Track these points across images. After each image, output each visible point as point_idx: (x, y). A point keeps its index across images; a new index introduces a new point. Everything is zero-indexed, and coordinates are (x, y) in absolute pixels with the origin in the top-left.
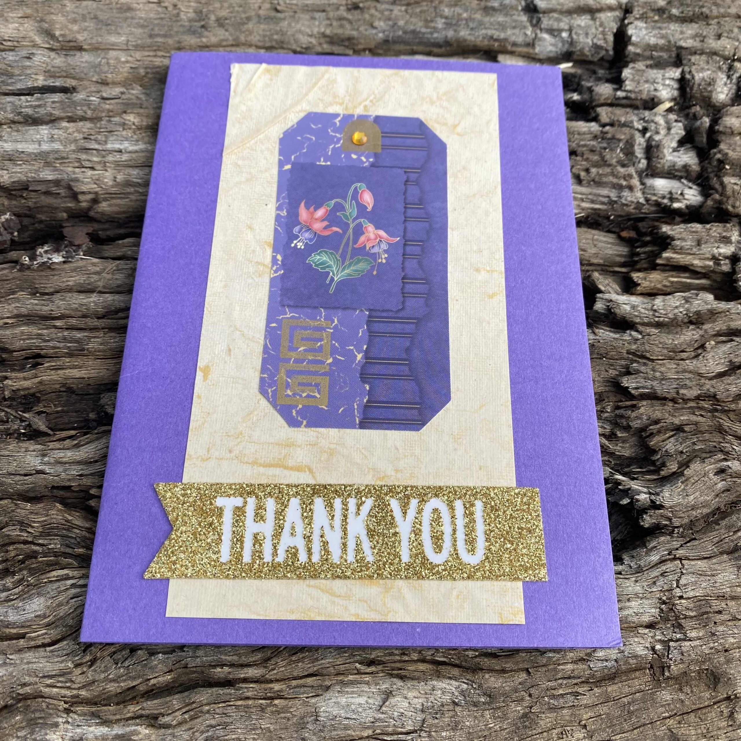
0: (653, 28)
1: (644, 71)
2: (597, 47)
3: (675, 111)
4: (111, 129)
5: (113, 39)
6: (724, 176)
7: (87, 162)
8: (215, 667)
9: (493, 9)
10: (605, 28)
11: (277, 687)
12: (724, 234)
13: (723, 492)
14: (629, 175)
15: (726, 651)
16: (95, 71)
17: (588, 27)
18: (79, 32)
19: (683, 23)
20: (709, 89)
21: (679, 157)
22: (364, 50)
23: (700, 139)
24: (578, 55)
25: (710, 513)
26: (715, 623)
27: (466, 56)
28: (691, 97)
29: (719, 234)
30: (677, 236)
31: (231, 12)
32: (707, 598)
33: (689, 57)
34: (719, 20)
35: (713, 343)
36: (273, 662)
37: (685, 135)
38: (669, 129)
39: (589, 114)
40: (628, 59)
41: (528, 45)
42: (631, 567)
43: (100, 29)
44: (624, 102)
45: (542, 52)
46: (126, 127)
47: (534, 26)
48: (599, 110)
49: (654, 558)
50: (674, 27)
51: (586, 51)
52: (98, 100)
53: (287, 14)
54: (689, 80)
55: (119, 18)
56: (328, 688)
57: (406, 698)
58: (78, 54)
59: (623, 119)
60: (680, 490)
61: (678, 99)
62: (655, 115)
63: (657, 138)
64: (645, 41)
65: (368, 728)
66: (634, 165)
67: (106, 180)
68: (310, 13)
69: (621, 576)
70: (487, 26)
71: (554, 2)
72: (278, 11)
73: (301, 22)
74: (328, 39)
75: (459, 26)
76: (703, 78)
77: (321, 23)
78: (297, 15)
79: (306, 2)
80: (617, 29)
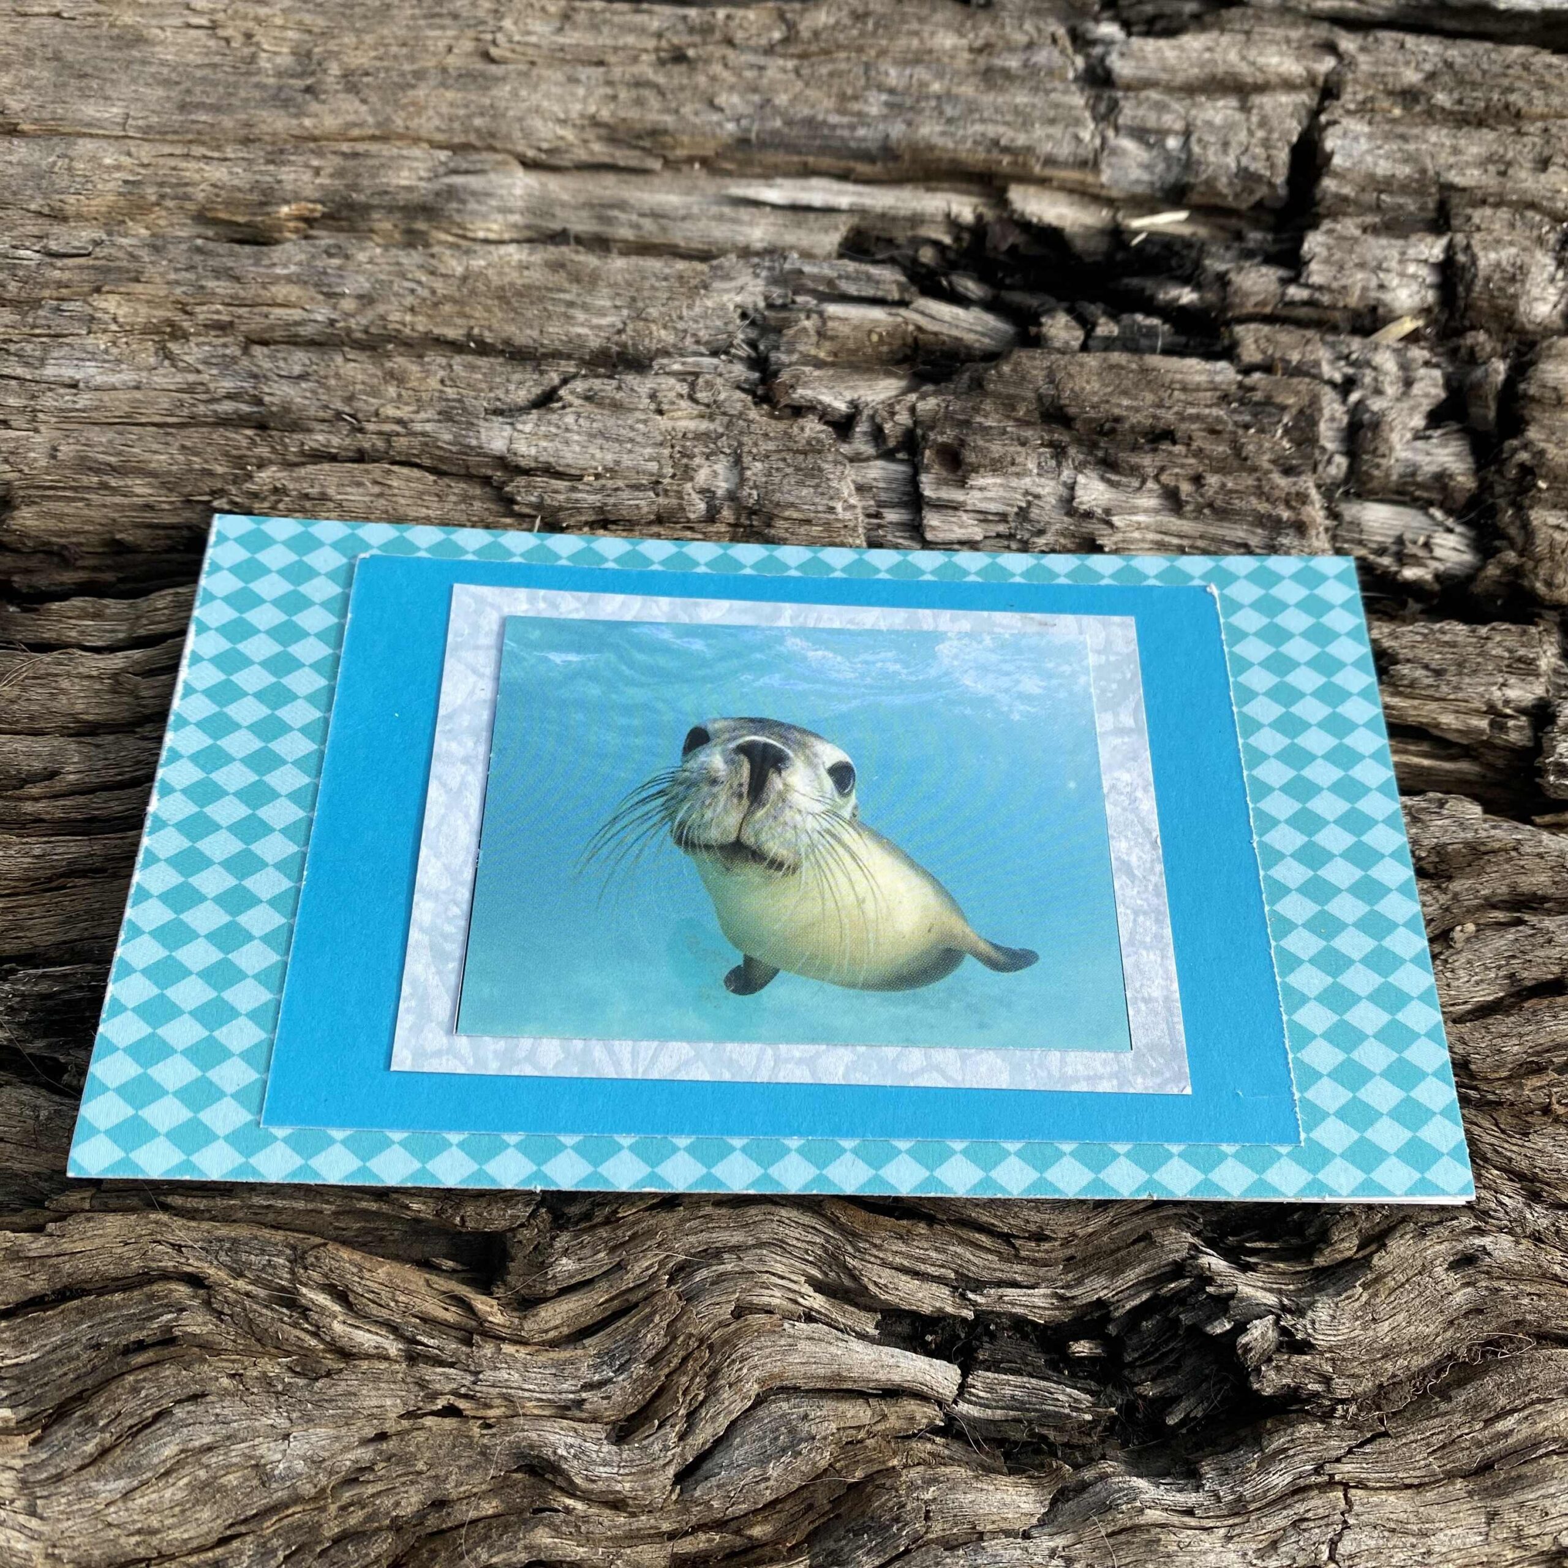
0: (1387, 137)
1: (1355, 240)
2: (1246, 176)
3: (1426, 339)
4: (58, 330)
5: (90, 110)
6: (1531, 507)
9: (1006, 74)
10: (1271, 131)
12: (1522, 652)
13: (1466, 1315)
14: (1298, 494)
16: (38, 187)
17: (1231, 126)
18: (12, 92)
19: (1460, 128)
20: (1512, 290)
21: (1428, 454)
22: (690, 160)
23: (1482, 411)
24: (1202, 194)
25: (1429, 1368)
27: (933, 185)
28: (1468, 307)
29: (1510, 651)
30: (1403, 653)
33: (1469, 211)
34: (1550, 123)
35: (1471, 927)
37: (1445, 401)
38: (1408, 383)
39: (1218, 337)
40: (1321, 210)
41: (1083, 164)
42: (1219, 1499)
43: (65, 85)
44: (1303, 312)
45: (1116, 182)
46: (94, 327)
47: (1097, 118)
48: (1239, 330)
49: (1279, 1479)
50: (1437, 136)
51: (1222, 184)
52: (37, 255)
53: (511, 67)
54: (1463, 267)
55: (113, 60)
59: (1295, 357)
60: (1357, 1305)
61: (1436, 310)
62: (1376, 348)
63: (1376, 404)
64: (1363, 167)
66: (1314, 470)
67: (33, 455)
68: (567, 68)
69: (1192, 1522)
70: (986, 115)
71: (1153, 64)
72: (492, 60)
73: (544, 87)
74: (603, 132)
75: (920, 111)
76: (1498, 264)
77: (590, 93)
78: (535, 72)
79: (560, 40)
80: (1300, 136)
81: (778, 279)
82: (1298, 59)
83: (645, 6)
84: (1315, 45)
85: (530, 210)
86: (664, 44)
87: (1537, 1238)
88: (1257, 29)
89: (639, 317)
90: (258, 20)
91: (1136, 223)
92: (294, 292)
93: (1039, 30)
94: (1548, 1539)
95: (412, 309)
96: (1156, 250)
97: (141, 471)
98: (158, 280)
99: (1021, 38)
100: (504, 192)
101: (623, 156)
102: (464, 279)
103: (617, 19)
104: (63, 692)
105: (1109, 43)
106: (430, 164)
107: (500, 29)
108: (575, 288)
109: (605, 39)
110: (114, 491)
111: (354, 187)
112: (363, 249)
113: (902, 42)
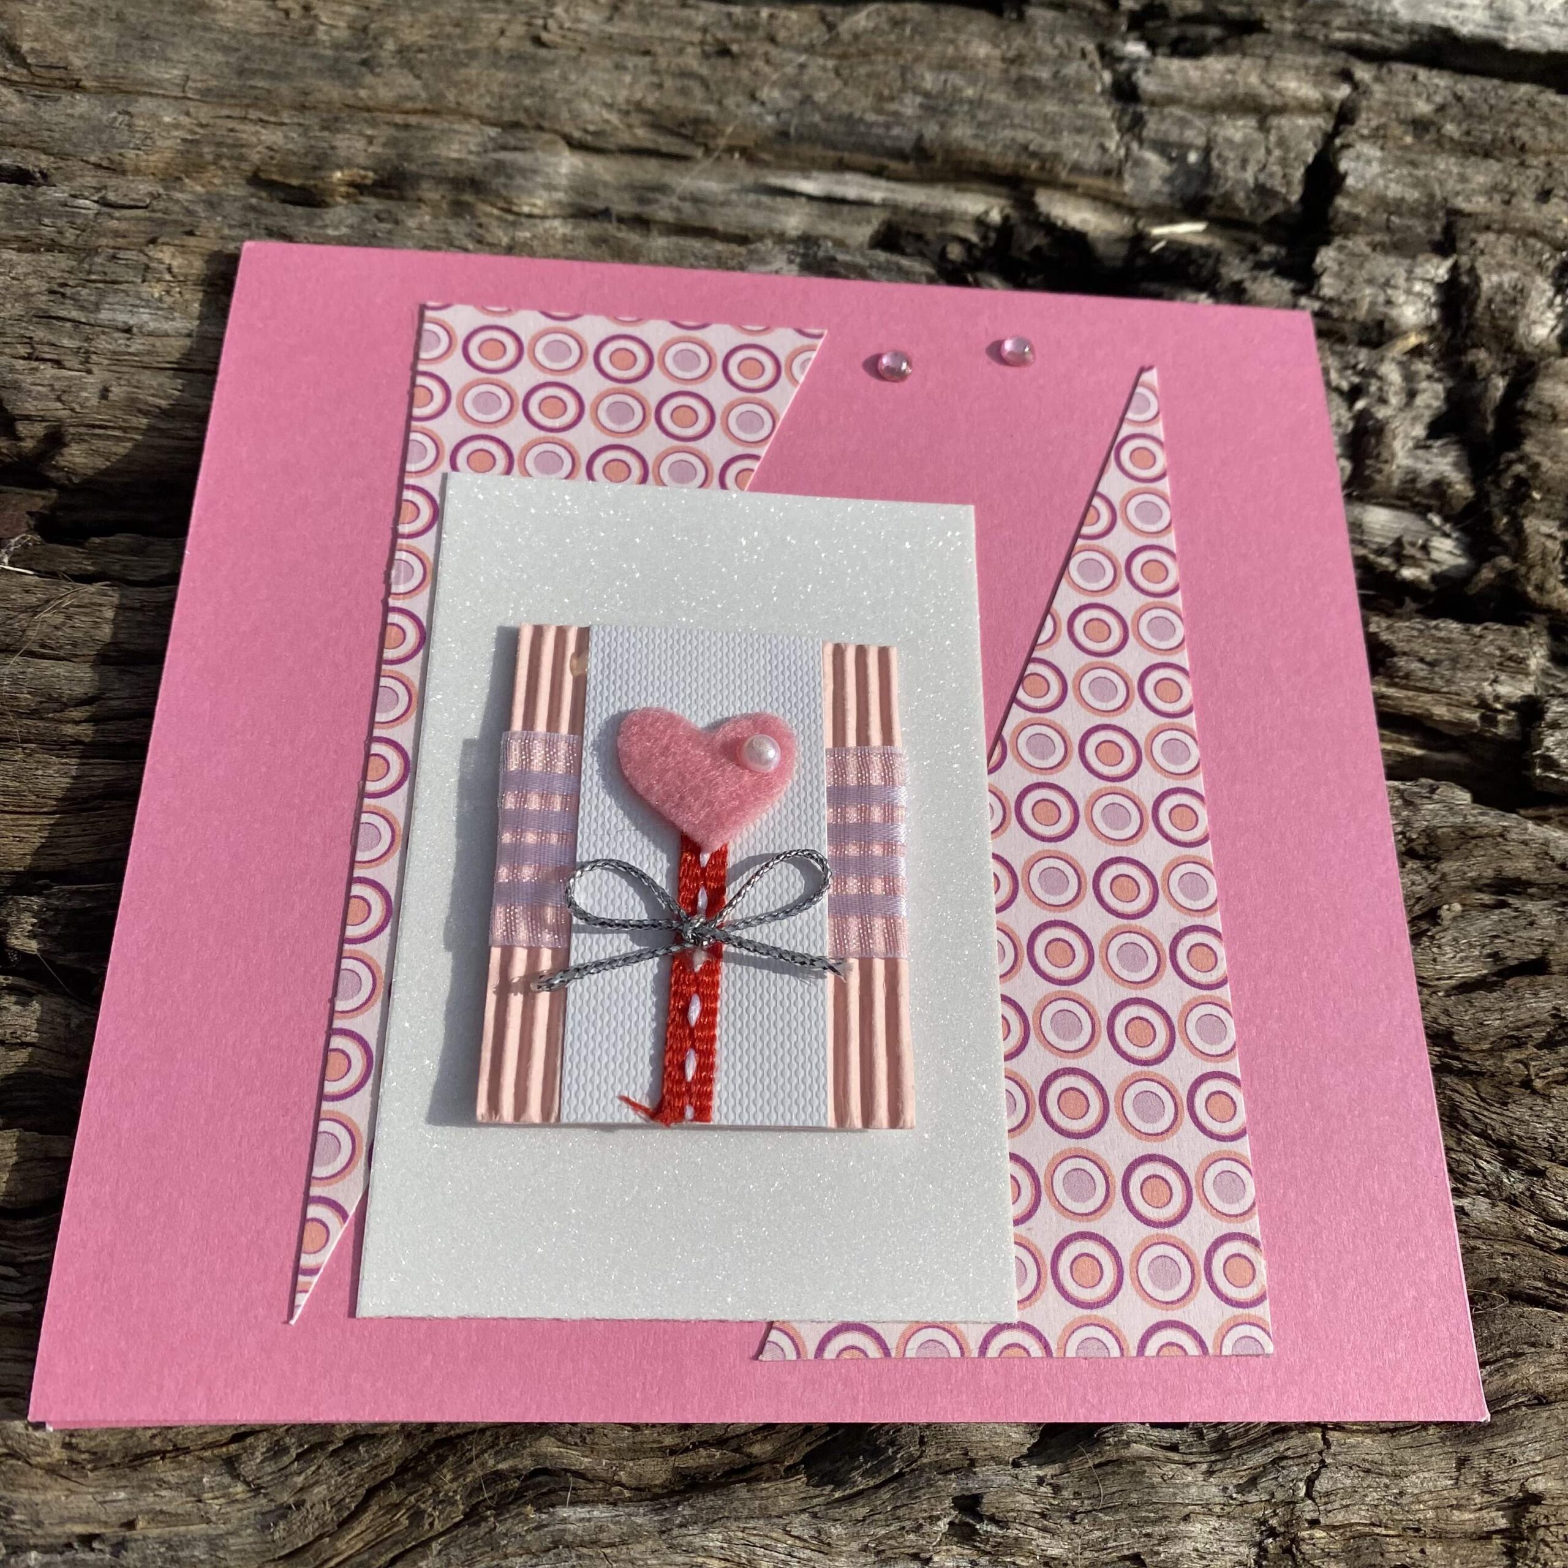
0: (1399, 162)
1: (1364, 258)
2: (1262, 191)
3: (1429, 354)
4: (113, 277)
5: (154, 71)
6: (1525, 516)
7: (46, 349)
9: (1037, 84)
10: (1288, 151)
12: (1513, 651)
16: (100, 142)
17: (1248, 144)
18: (76, 49)
19: (1467, 158)
20: (1512, 312)
21: (1428, 462)
22: (730, 150)
23: (1480, 425)
24: (1221, 207)
27: (964, 185)
28: (1471, 327)
29: (1502, 649)
30: (1401, 646)
31: (435, 37)
32: (1377, 1530)
33: (1473, 235)
34: (1552, 157)
35: (1457, 907)
37: (1446, 414)
38: (1412, 394)
40: (1333, 227)
41: (1107, 173)
42: (1202, 1438)
43: (127, 45)
45: (1138, 192)
46: (149, 276)
47: (1123, 130)
50: (1446, 164)
51: (1240, 198)
52: (96, 206)
53: (561, 52)
54: (1467, 288)
55: (174, 24)
58: (66, 98)
61: (1440, 327)
62: (1382, 359)
63: (1381, 413)
64: (1374, 190)
67: (85, 394)
68: (616, 57)
69: (1176, 1457)
70: (1017, 121)
71: (1177, 81)
72: (543, 45)
73: (592, 72)
74: (647, 118)
75: (954, 115)
76: (1500, 286)
77: (636, 80)
78: (584, 57)
79: (610, 29)
80: (1317, 158)
81: (813, 265)
82: (1316, 84)
84: (1332, 73)
85: (574, 189)
86: (709, 38)
87: (1512, 1202)
88: (1277, 55)
91: (1158, 231)
93: (1069, 45)
94: (1516, 1485)
96: (1174, 258)
98: (212, 234)
99: (1052, 51)
100: (550, 170)
101: (665, 143)
103: (664, 12)
105: (1135, 60)
106: (479, 139)
107: (552, 15)
109: (654, 29)
111: (406, 157)
112: (411, 216)
113: (938, 48)
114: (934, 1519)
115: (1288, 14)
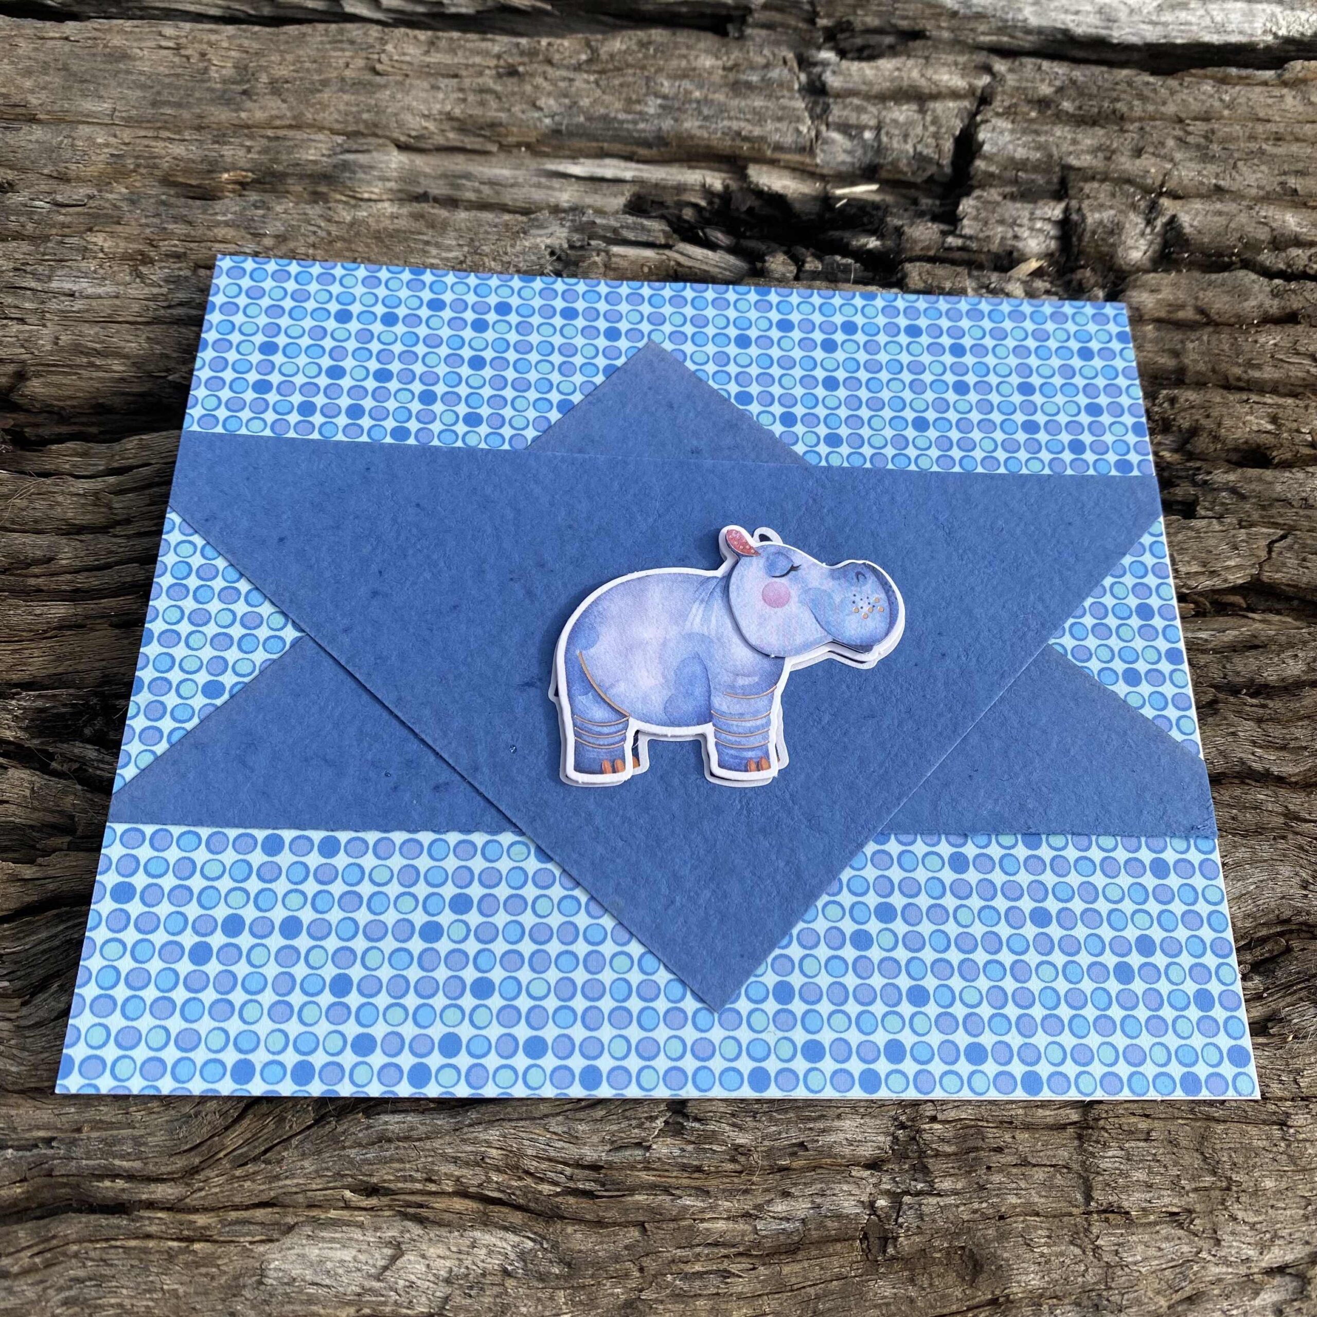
0: (1024, 132)
1: (998, 204)
2: (919, 157)
3: (1048, 274)
4: (62, 257)
5: (89, 105)
7: (13, 310)
8: (101, 1178)
9: (749, 86)
10: (940, 127)
11: (201, 1220)
15: (1002, 1218)
16: (50, 158)
17: (911, 123)
18: (32, 91)
19: (1079, 126)
20: (1112, 241)
22: (518, 145)
24: (889, 172)
26: (989, 1168)
27: (693, 164)
28: (1081, 253)
31: (297, 71)
32: (980, 1123)
33: (1082, 184)
34: (1144, 124)
36: (201, 1177)
39: (893, 271)
40: (974, 182)
41: (802, 150)
43: (70, 87)
44: (957, 255)
45: (827, 163)
46: (87, 255)
47: (814, 117)
48: (908, 266)
50: (1060, 131)
51: (903, 163)
52: (48, 206)
53: (391, 78)
54: (1076, 224)
55: (105, 71)
56: (290, 1228)
57: (423, 1256)
58: (25, 128)
59: (948, 285)
61: (1057, 255)
62: (1010, 280)
64: (1006, 153)
65: (349, 1303)
67: (41, 342)
68: (432, 80)
70: (732, 114)
71: (856, 78)
72: (378, 73)
73: (414, 92)
74: (456, 124)
75: (685, 112)
76: (1101, 222)
77: (447, 97)
78: (408, 81)
79: (428, 59)
80: (962, 131)
81: (578, 228)
82: (963, 76)
83: (490, 36)
84: (976, 67)
85: (401, 179)
86: (502, 62)
88: (934, 55)
89: (476, 253)
90: (210, 44)
91: (839, 192)
92: (230, 233)
93: (774, 55)
95: (314, 246)
96: (854, 211)
97: (117, 354)
98: (133, 223)
99: (761, 60)
100: (383, 166)
101: (470, 142)
102: (352, 224)
103: (468, 45)
104: (59, 504)
105: (825, 64)
106: (330, 145)
107: (384, 51)
108: (430, 232)
109: (459, 59)
110: (99, 368)
111: (275, 161)
112: (280, 204)
113: (674, 63)
114: (652, 1119)
115: (944, 24)
